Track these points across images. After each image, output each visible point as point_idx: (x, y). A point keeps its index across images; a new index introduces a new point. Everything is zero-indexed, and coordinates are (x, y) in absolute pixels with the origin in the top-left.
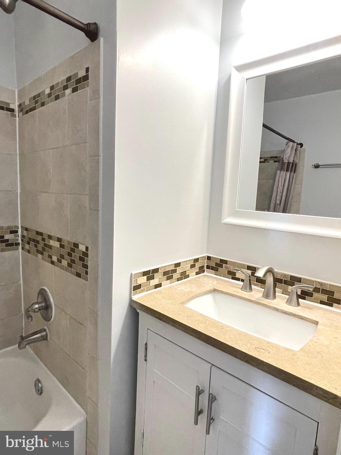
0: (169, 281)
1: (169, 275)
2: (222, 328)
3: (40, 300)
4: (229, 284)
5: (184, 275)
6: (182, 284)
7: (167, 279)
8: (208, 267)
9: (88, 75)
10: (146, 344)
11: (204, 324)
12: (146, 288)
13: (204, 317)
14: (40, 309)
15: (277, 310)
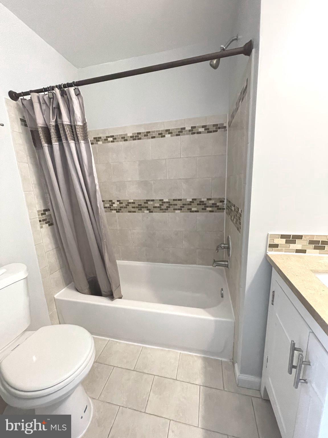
1: (318, 244)
3: (225, 243)
7: (315, 249)
9: (247, 84)
10: (274, 292)
11: (314, 292)
12: (284, 249)
14: (225, 248)
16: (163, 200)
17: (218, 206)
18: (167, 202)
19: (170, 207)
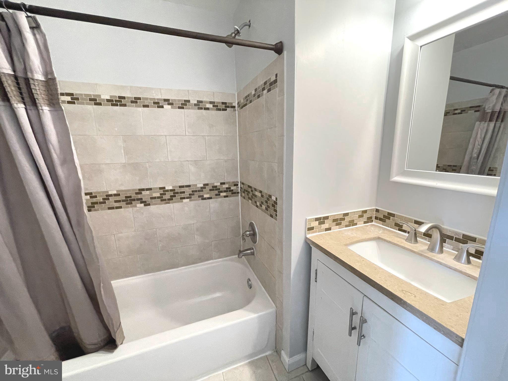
0: (338, 226)
1: (338, 221)
2: (375, 269)
3: (250, 230)
4: (394, 234)
5: (352, 223)
6: (349, 230)
7: (336, 225)
8: (376, 218)
9: (277, 79)
10: (316, 270)
11: (360, 263)
12: (317, 230)
13: (362, 258)
14: (250, 235)
15: (441, 263)
16: (164, 188)
17: (233, 190)
18: (171, 190)
19: (175, 196)
